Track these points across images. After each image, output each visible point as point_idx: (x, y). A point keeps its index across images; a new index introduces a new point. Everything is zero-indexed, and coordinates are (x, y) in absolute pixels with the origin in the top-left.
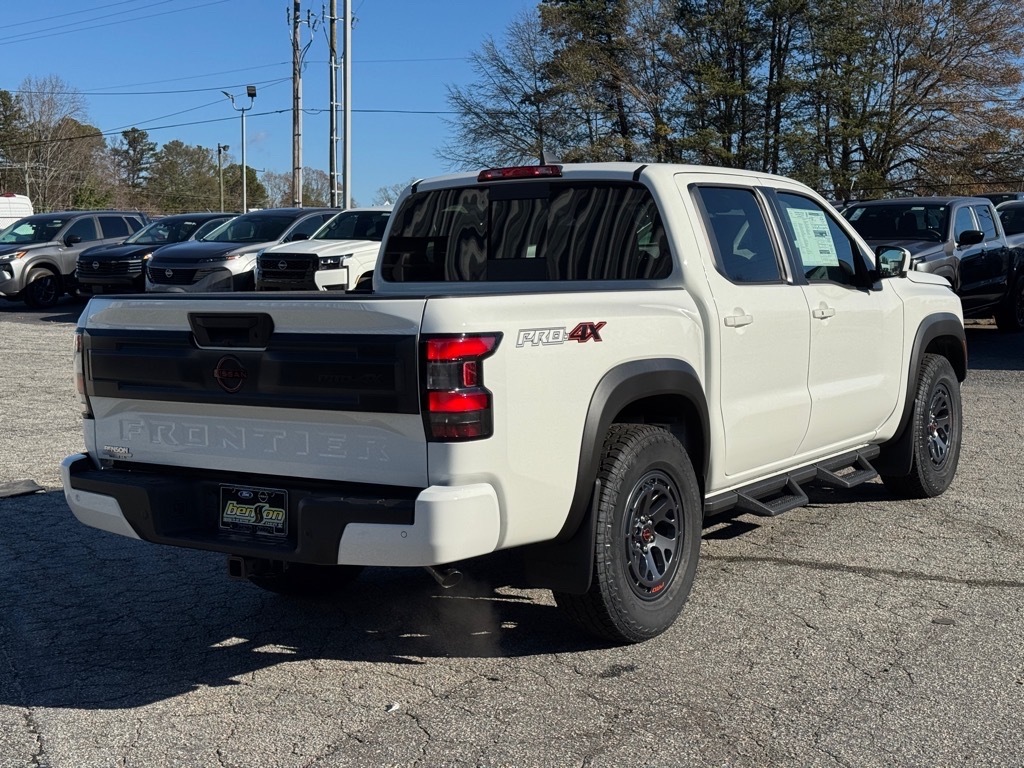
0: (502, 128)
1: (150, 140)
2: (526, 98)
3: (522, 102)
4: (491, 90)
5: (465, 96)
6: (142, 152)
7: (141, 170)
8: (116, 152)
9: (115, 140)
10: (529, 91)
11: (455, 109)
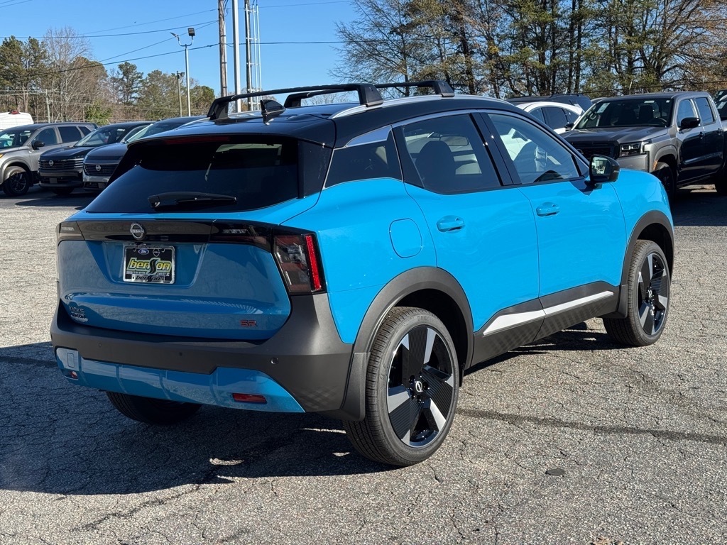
0: (376, 53)
1: (138, 70)
2: (394, 30)
3: (391, 33)
4: (367, 25)
5: (349, 29)
6: (133, 80)
7: (132, 93)
8: (114, 80)
9: (113, 70)
10: (396, 25)
11: (342, 40)
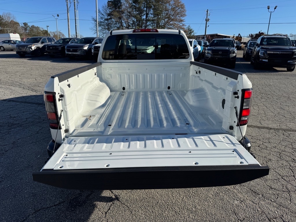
1: (28, 25)
6: (27, 27)
7: (27, 30)
8: (22, 27)
9: (22, 25)
10: (106, 18)
11: (93, 21)
